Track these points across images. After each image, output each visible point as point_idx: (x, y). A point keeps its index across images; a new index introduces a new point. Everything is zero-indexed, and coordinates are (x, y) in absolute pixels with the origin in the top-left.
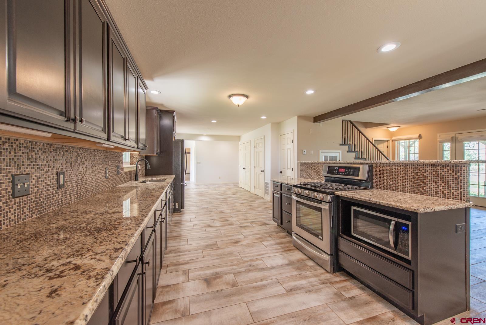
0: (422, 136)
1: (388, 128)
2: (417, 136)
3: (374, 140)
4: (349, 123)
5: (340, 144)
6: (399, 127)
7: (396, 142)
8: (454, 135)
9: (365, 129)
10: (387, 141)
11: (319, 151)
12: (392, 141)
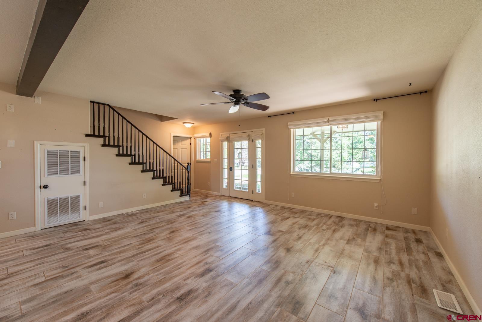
0: (212, 134)
1: (184, 123)
2: (208, 134)
3: (173, 136)
4: (107, 108)
5: (87, 135)
6: (193, 124)
7: (197, 140)
8: (228, 135)
9: (161, 122)
10: (190, 138)
11: (34, 142)
12: (194, 138)
